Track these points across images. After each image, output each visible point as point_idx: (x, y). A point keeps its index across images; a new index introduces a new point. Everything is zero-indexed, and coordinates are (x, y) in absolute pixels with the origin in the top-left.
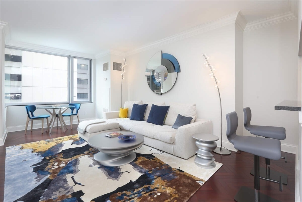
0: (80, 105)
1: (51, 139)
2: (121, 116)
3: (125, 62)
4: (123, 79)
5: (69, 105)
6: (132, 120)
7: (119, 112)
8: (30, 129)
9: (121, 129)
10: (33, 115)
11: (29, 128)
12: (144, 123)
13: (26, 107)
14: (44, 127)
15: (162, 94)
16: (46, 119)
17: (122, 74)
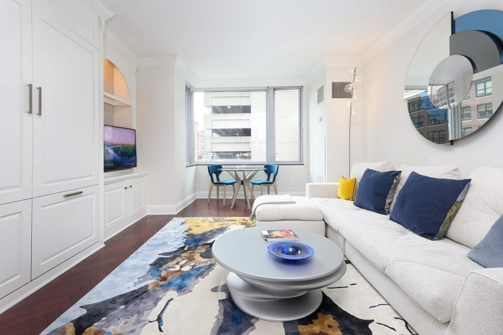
0: (278, 167)
1: (222, 218)
2: (340, 196)
3: (355, 75)
4: (353, 113)
5: (265, 167)
6: (359, 207)
7: (338, 186)
8: (216, 198)
9: (326, 224)
10: (218, 179)
11: (214, 197)
12: (383, 220)
13: (208, 167)
14: (226, 198)
15: (452, 142)
16: (231, 186)
17: (348, 105)
